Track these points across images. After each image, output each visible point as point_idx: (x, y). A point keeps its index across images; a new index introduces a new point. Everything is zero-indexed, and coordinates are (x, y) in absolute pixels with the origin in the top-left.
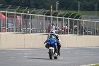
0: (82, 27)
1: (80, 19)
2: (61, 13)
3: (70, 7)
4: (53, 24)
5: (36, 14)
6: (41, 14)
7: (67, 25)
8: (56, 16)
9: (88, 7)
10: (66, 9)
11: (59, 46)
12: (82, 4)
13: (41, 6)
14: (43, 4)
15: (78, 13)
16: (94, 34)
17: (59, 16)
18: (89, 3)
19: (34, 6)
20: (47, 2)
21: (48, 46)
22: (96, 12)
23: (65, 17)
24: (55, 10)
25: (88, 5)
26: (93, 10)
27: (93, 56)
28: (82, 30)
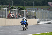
0: (26, 14)
1: (25, 10)
2: (15, 7)
3: (20, 4)
4: (11, 13)
5: (2, 7)
6: (5, 8)
7: (18, 13)
8: (12, 9)
9: (29, 4)
10: (18, 5)
11: (27, 24)
12: (26, 2)
13: (5, 3)
14: (5, 2)
15: (24, 7)
16: (32, 18)
17: (14, 9)
18: (30, 2)
19: (1, 3)
20: (8, 1)
21: (22, 24)
22: (33, 7)
23: (17, 9)
24: (12, 5)
25: (29, 3)
26: (32, 5)
27: (32, 30)
28: (26, 16)
